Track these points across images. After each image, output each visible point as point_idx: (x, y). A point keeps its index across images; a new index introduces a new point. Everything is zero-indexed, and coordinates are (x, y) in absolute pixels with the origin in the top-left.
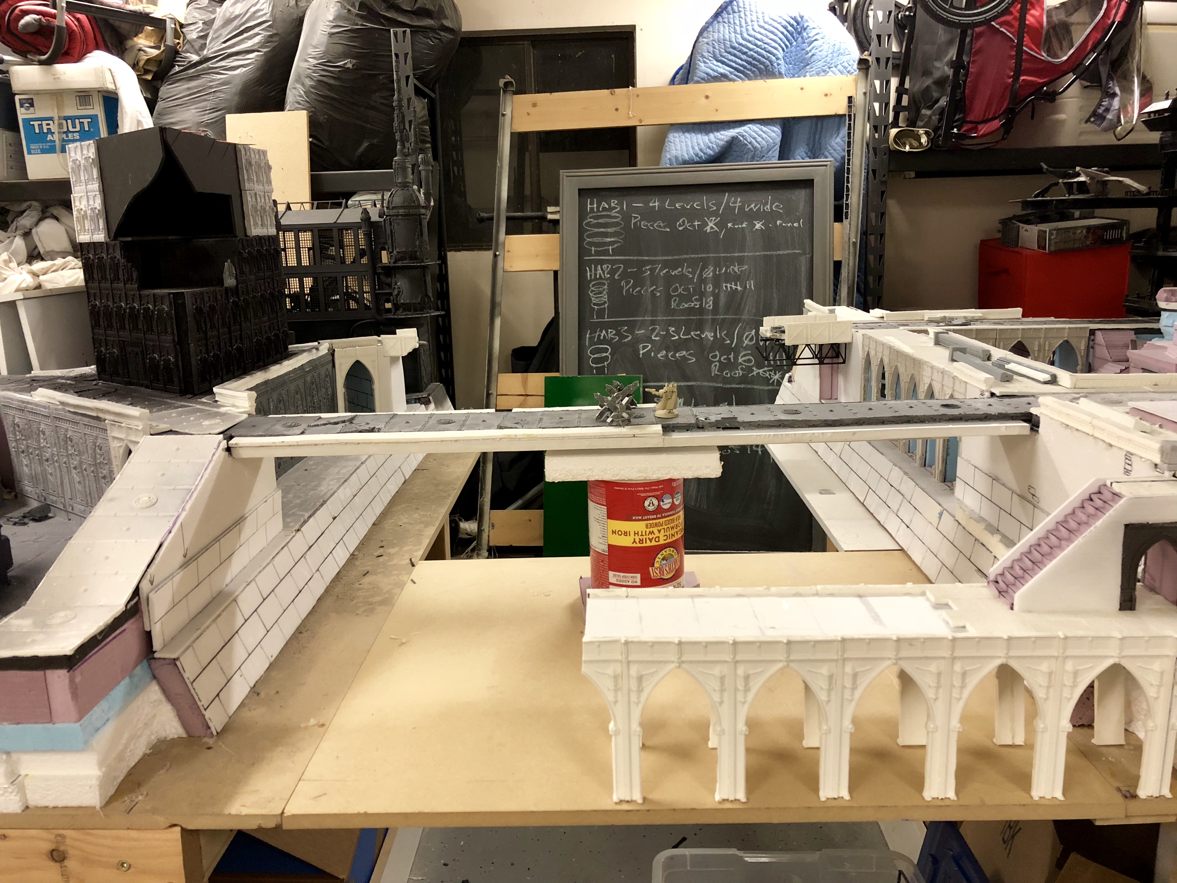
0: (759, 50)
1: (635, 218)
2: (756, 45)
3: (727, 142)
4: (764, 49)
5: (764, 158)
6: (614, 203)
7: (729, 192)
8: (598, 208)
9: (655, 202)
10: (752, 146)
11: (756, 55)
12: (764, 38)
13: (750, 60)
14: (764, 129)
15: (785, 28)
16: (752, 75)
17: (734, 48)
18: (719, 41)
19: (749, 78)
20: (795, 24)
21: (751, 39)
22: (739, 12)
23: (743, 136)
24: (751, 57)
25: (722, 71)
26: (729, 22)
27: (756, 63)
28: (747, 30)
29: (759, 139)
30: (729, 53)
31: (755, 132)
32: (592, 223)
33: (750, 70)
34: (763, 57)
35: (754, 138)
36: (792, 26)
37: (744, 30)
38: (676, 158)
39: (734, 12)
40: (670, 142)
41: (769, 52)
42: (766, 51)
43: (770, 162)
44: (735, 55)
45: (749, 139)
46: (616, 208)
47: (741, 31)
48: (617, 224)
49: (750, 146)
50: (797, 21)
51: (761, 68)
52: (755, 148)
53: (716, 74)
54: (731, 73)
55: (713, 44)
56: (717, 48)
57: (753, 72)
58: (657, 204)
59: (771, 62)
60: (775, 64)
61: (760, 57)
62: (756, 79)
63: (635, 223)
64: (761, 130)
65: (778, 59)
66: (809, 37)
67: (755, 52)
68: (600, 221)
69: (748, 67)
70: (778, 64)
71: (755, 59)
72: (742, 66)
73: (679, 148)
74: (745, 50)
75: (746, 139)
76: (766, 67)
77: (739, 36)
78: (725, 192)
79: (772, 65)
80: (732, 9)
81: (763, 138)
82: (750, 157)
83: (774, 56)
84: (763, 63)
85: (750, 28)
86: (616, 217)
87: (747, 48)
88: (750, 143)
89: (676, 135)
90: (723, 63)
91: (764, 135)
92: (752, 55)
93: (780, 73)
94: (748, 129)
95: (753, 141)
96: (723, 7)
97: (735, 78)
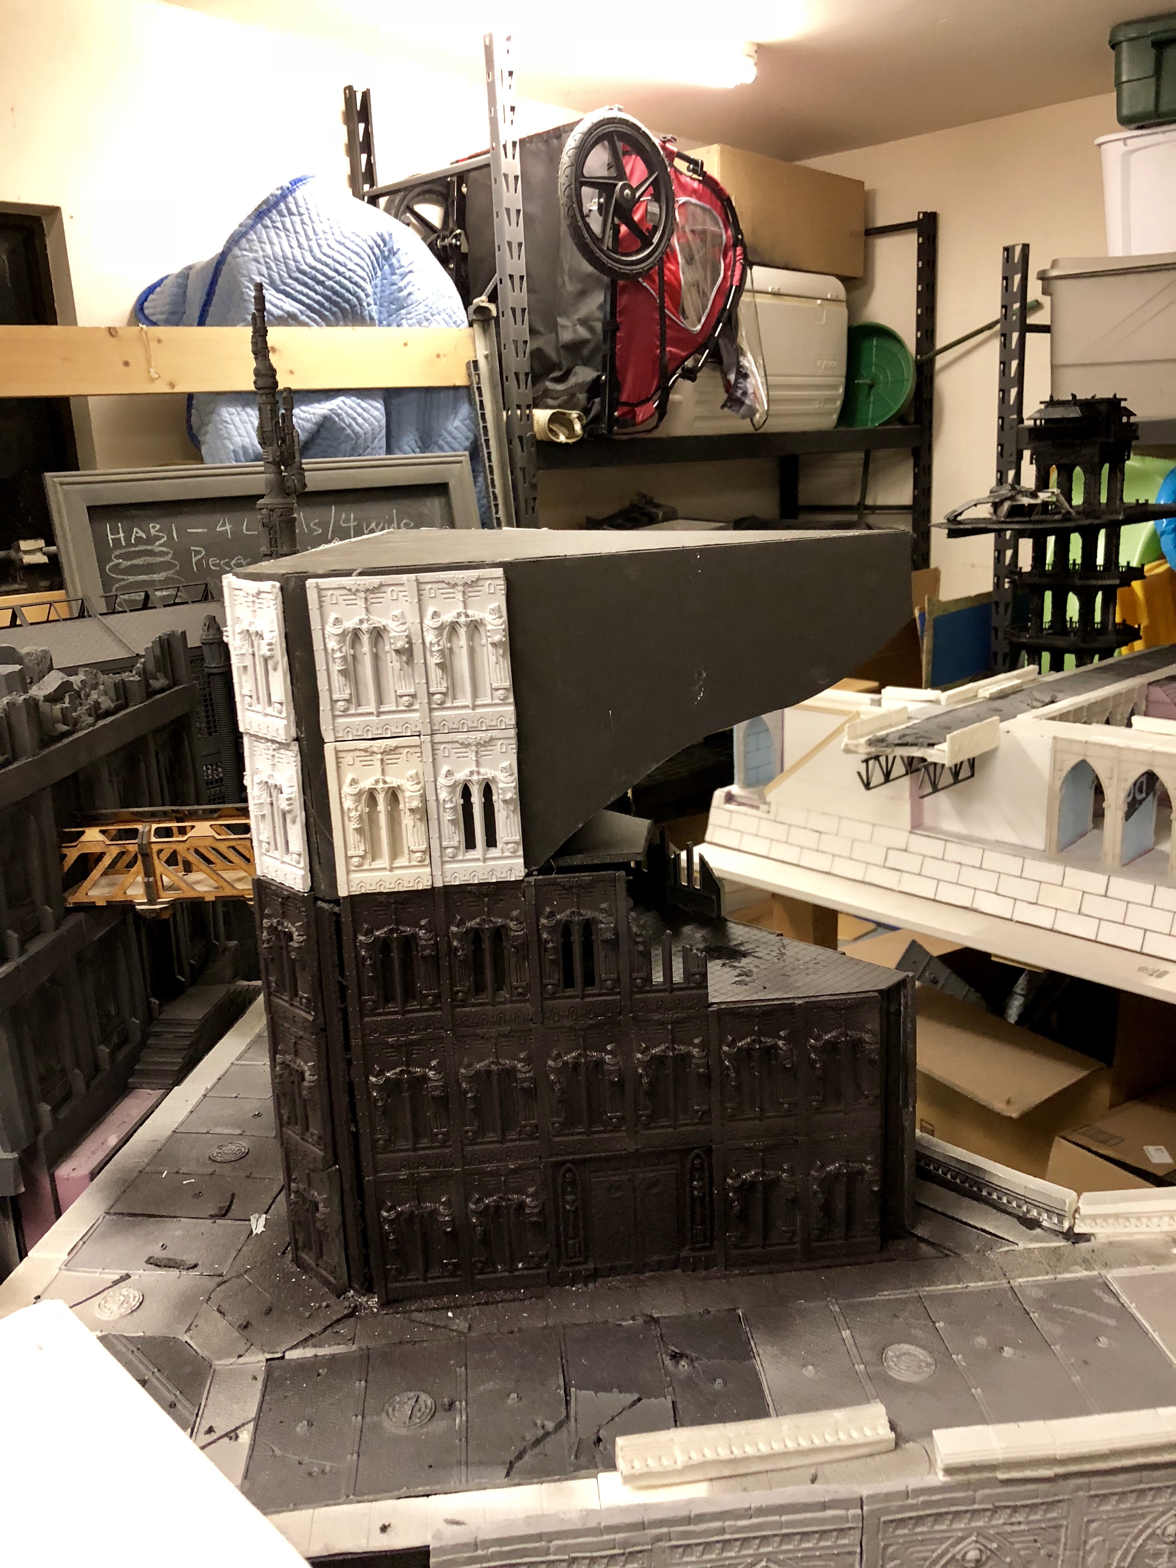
0: (343, 280)
1: (197, 553)
2: (336, 271)
3: (316, 423)
4: (349, 279)
5: (369, 450)
6: (154, 528)
7: (335, 504)
8: (128, 538)
9: (224, 525)
10: (353, 431)
11: (337, 287)
12: (348, 262)
13: (329, 293)
14: (364, 404)
15: (371, 248)
16: (332, 318)
17: (304, 273)
18: (276, 259)
19: (329, 324)
20: (382, 245)
21: (324, 258)
22: (300, 214)
23: (338, 415)
24: (331, 289)
25: (291, 309)
26: (286, 229)
27: (338, 299)
28: (319, 246)
29: (360, 420)
30: (296, 280)
31: (351, 408)
32: (122, 567)
33: (329, 310)
34: (348, 291)
35: (354, 419)
36: (378, 246)
37: (313, 243)
38: (244, 448)
39: (291, 214)
40: (226, 422)
41: (355, 284)
42: (351, 282)
43: (377, 457)
44: (305, 285)
45: (348, 420)
46: (161, 538)
47: (310, 247)
48: (167, 566)
49: (349, 431)
50: (384, 240)
51: (345, 309)
52: (357, 434)
53: (280, 313)
54: (302, 313)
55: (266, 263)
56: (275, 269)
57: (334, 314)
58: (228, 527)
59: (359, 299)
60: (365, 304)
61: (343, 291)
62: (337, 325)
63: (199, 562)
64: (359, 405)
65: (367, 296)
66: (402, 267)
67: (336, 282)
68: (135, 562)
69: (327, 304)
70: (369, 305)
71: (336, 293)
72: (318, 302)
73: (243, 432)
74: (322, 278)
75: (342, 420)
76: (353, 307)
77: (308, 255)
78: (330, 504)
79: (361, 305)
80: (288, 209)
81: (364, 419)
82: (349, 448)
83: (363, 290)
84: (348, 301)
85: (323, 242)
86: (162, 554)
87: (324, 274)
88: (350, 426)
89: (232, 410)
90: (288, 295)
91: (366, 415)
92: (333, 287)
93: (371, 318)
94: (342, 405)
95: (354, 424)
96: (271, 202)
97: (308, 320)
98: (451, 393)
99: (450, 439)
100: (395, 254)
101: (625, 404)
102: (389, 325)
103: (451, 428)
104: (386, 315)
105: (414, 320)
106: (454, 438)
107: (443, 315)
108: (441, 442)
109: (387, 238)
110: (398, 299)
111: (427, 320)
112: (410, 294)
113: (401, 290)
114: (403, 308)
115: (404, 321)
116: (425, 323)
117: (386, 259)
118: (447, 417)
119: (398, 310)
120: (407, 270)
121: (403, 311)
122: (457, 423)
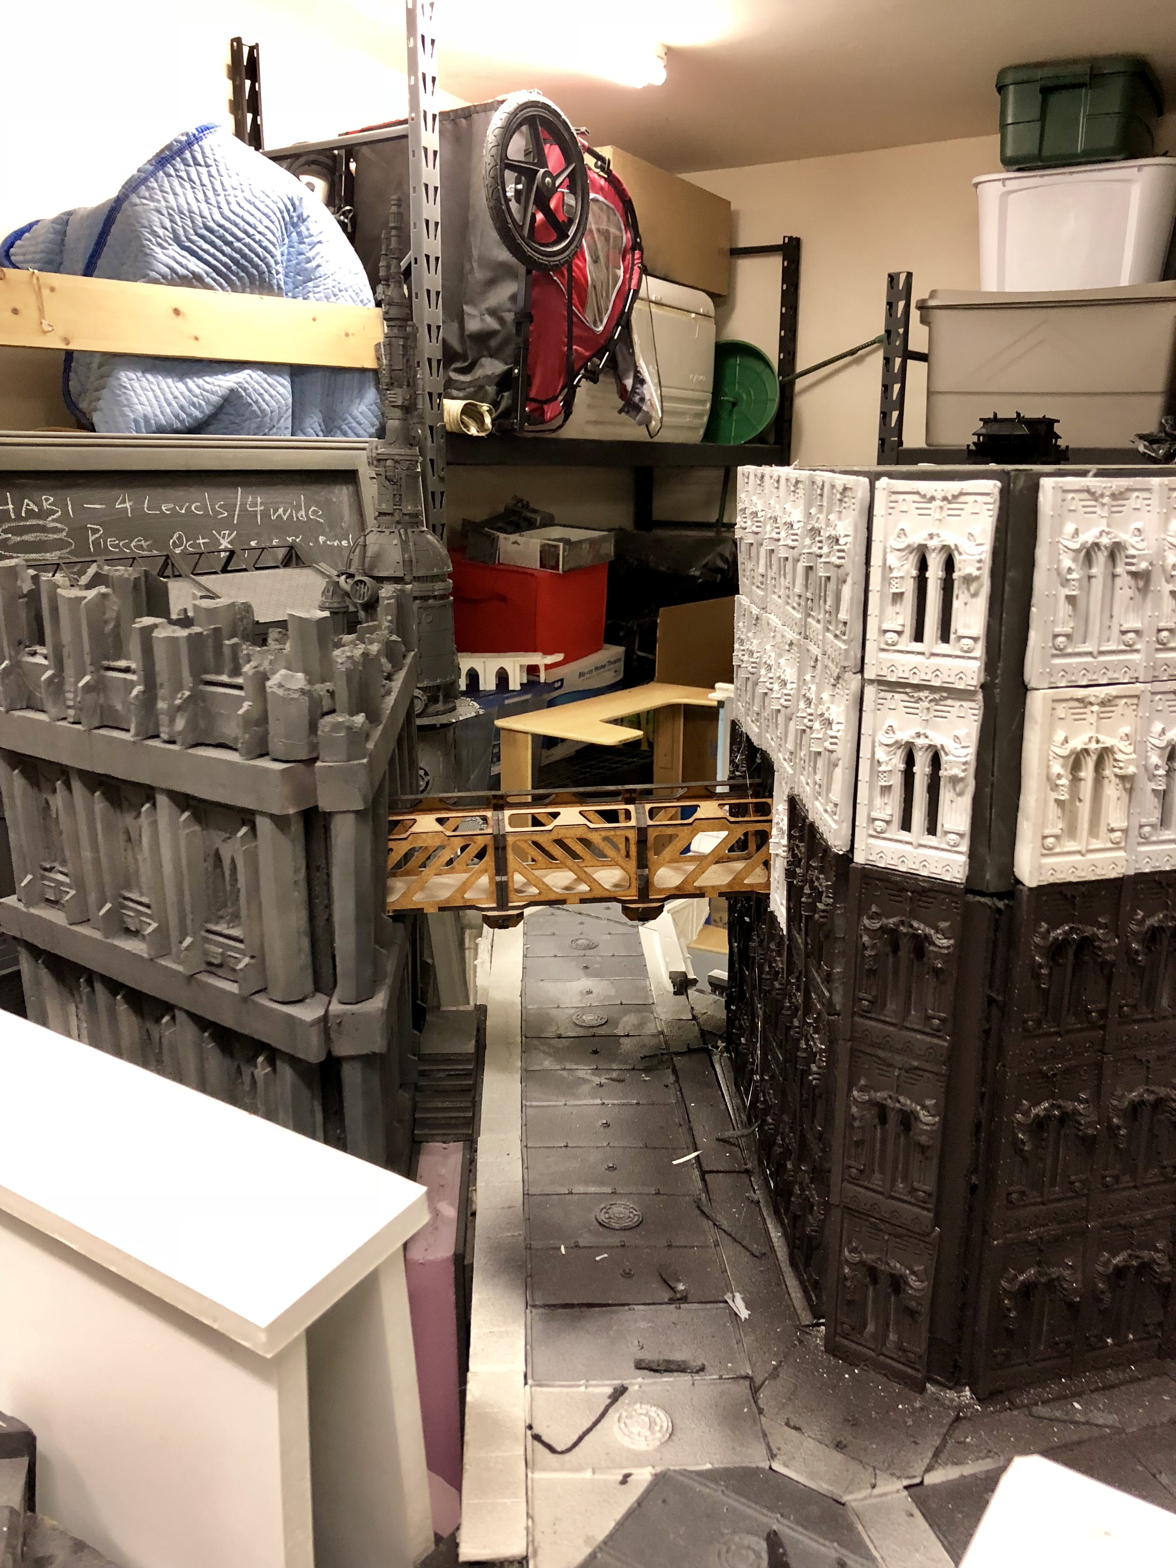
0: (252, 243)
1: (95, 531)
2: (246, 232)
3: (222, 397)
4: (259, 243)
5: (275, 430)
6: (48, 501)
7: (242, 485)
8: (18, 511)
9: (124, 502)
10: (259, 408)
11: (247, 251)
12: (258, 224)
13: (237, 256)
14: (270, 380)
15: (281, 212)
16: (238, 283)
17: (211, 231)
18: (181, 212)
19: (235, 290)
20: (292, 210)
21: (233, 217)
22: (208, 166)
23: (245, 390)
24: (239, 251)
25: (197, 270)
26: (191, 180)
27: (246, 264)
28: (228, 203)
29: (267, 397)
30: (202, 237)
31: (258, 383)
32: (11, 543)
33: (236, 274)
34: (258, 256)
35: (261, 395)
36: (288, 211)
37: (221, 199)
38: (146, 418)
39: (197, 164)
40: (125, 387)
41: (265, 248)
42: (261, 246)
43: (282, 437)
44: (212, 244)
45: (255, 396)
46: (54, 512)
47: (218, 202)
48: (60, 545)
49: (255, 408)
50: (293, 205)
51: (253, 275)
52: (263, 411)
53: (185, 272)
54: (208, 274)
55: (170, 214)
56: (180, 224)
57: (240, 279)
58: (128, 505)
59: (268, 266)
60: (274, 272)
61: (253, 255)
62: (243, 292)
63: (96, 543)
64: (265, 380)
65: (276, 263)
67: (244, 244)
68: (25, 538)
69: (234, 268)
70: (278, 273)
71: (244, 256)
72: (225, 265)
73: (143, 399)
74: (230, 238)
75: (249, 395)
76: (261, 273)
77: (215, 211)
78: (235, 486)
79: (270, 272)
80: (194, 158)
81: (271, 396)
82: (253, 426)
83: (272, 257)
84: (256, 267)
85: (231, 199)
86: (55, 530)
87: (233, 235)
88: (256, 402)
89: (132, 375)
90: (193, 253)
91: (273, 392)
92: (241, 250)
93: (279, 288)
94: (249, 379)
95: (260, 400)
96: (175, 148)
97: (213, 283)
98: (357, 375)
99: (354, 424)
100: (304, 221)
101: (534, 400)
102: (294, 297)
103: (356, 413)
104: (291, 286)
105: (322, 295)
106: (360, 424)
107: (350, 292)
108: (344, 427)
109: (297, 203)
110: (306, 269)
111: (335, 295)
112: (319, 266)
113: (309, 261)
114: (311, 280)
115: (310, 295)
116: (333, 299)
117: (295, 225)
118: (352, 401)
119: (305, 282)
120: (316, 240)
121: (310, 284)
122: (363, 408)
